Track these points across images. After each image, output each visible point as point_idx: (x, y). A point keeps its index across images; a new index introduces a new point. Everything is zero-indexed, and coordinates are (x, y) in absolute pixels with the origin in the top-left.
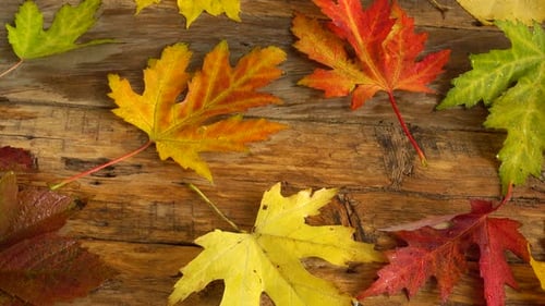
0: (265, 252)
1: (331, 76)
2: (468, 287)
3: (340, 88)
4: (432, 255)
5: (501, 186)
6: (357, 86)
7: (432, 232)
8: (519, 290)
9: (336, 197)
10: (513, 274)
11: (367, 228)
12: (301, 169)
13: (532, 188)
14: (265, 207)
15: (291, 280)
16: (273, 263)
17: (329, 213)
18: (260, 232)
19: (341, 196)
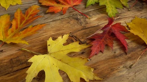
0: (54, 58)
3: (58, 9)
4: (103, 40)
6: (63, 8)
9: (70, 36)
10: (125, 36)
11: (82, 40)
12: (56, 33)
13: (118, 16)
14: (49, 45)
15: (66, 62)
16: (58, 60)
17: (69, 41)
18: (50, 53)
19: (71, 35)
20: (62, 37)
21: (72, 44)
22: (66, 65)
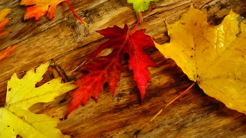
0: (13, 113)
1: (35, 8)
2: (128, 78)
3: (41, 11)
4: (105, 71)
5: (136, 16)
6: (49, 6)
7: (103, 59)
8: (157, 67)
9: (50, 66)
10: (152, 59)
11: (69, 74)
12: (32, 61)
13: (154, 9)
14: (10, 90)
15: (30, 122)
16: (19, 117)
17: (48, 77)
18: (9, 104)
19: (53, 64)
20: (35, 70)
21: (49, 84)
22: (30, 126)
